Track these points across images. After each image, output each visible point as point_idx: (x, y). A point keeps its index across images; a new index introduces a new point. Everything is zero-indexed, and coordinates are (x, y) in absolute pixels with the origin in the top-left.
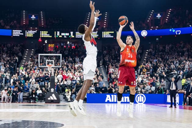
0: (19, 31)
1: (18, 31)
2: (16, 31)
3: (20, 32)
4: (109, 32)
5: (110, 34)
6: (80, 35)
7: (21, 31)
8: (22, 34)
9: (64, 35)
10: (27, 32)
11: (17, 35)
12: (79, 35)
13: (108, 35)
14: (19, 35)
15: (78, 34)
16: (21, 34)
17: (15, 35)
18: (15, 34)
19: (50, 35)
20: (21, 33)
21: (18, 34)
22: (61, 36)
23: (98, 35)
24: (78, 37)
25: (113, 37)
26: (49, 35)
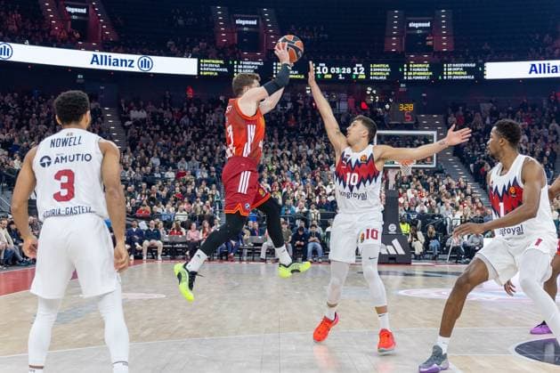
0: (218, 62)
1: (213, 61)
2: (209, 61)
3: (218, 66)
4: (462, 65)
5: (465, 69)
6: (381, 74)
7: (222, 62)
8: (226, 70)
9: (338, 72)
10: (238, 64)
11: (211, 73)
12: (378, 74)
13: (459, 73)
14: (216, 74)
15: (375, 70)
16: (221, 70)
17: (205, 73)
18: (207, 69)
19: (299, 74)
20: (222, 66)
21: (214, 69)
22: (330, 76)
23: (431, 73)
24: (376, 78)
25: (473, 77)
26: (296, 72)
